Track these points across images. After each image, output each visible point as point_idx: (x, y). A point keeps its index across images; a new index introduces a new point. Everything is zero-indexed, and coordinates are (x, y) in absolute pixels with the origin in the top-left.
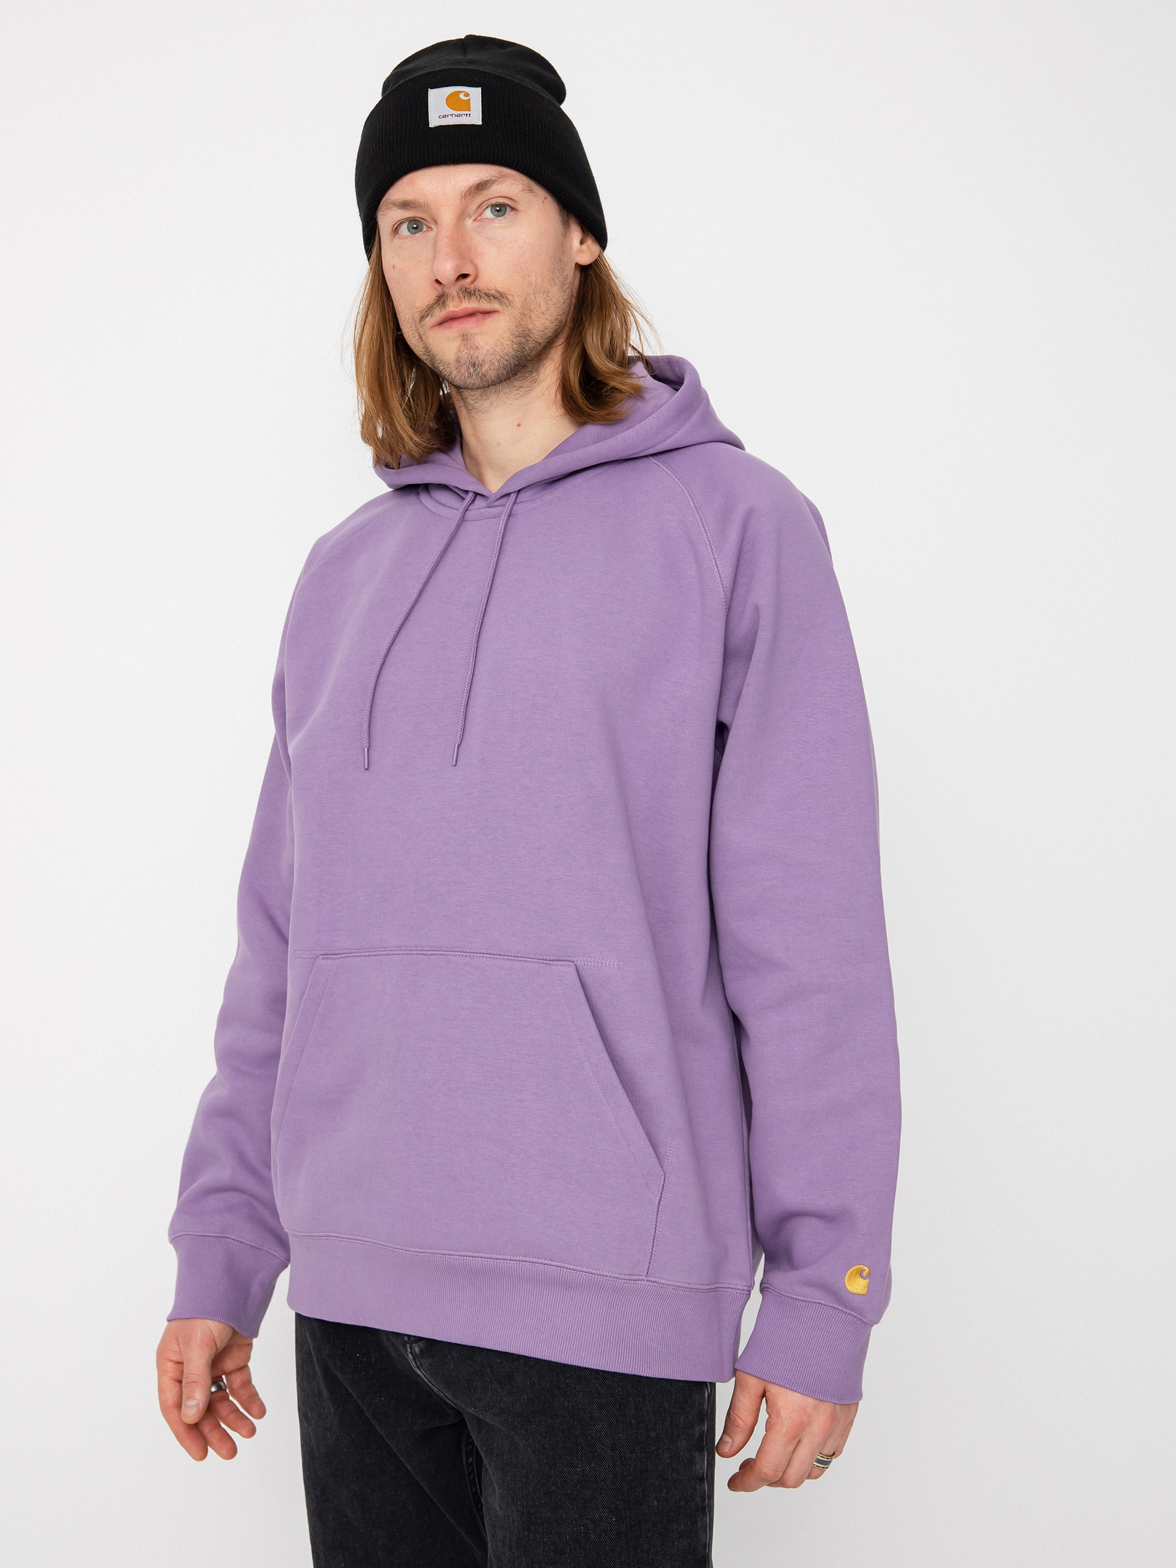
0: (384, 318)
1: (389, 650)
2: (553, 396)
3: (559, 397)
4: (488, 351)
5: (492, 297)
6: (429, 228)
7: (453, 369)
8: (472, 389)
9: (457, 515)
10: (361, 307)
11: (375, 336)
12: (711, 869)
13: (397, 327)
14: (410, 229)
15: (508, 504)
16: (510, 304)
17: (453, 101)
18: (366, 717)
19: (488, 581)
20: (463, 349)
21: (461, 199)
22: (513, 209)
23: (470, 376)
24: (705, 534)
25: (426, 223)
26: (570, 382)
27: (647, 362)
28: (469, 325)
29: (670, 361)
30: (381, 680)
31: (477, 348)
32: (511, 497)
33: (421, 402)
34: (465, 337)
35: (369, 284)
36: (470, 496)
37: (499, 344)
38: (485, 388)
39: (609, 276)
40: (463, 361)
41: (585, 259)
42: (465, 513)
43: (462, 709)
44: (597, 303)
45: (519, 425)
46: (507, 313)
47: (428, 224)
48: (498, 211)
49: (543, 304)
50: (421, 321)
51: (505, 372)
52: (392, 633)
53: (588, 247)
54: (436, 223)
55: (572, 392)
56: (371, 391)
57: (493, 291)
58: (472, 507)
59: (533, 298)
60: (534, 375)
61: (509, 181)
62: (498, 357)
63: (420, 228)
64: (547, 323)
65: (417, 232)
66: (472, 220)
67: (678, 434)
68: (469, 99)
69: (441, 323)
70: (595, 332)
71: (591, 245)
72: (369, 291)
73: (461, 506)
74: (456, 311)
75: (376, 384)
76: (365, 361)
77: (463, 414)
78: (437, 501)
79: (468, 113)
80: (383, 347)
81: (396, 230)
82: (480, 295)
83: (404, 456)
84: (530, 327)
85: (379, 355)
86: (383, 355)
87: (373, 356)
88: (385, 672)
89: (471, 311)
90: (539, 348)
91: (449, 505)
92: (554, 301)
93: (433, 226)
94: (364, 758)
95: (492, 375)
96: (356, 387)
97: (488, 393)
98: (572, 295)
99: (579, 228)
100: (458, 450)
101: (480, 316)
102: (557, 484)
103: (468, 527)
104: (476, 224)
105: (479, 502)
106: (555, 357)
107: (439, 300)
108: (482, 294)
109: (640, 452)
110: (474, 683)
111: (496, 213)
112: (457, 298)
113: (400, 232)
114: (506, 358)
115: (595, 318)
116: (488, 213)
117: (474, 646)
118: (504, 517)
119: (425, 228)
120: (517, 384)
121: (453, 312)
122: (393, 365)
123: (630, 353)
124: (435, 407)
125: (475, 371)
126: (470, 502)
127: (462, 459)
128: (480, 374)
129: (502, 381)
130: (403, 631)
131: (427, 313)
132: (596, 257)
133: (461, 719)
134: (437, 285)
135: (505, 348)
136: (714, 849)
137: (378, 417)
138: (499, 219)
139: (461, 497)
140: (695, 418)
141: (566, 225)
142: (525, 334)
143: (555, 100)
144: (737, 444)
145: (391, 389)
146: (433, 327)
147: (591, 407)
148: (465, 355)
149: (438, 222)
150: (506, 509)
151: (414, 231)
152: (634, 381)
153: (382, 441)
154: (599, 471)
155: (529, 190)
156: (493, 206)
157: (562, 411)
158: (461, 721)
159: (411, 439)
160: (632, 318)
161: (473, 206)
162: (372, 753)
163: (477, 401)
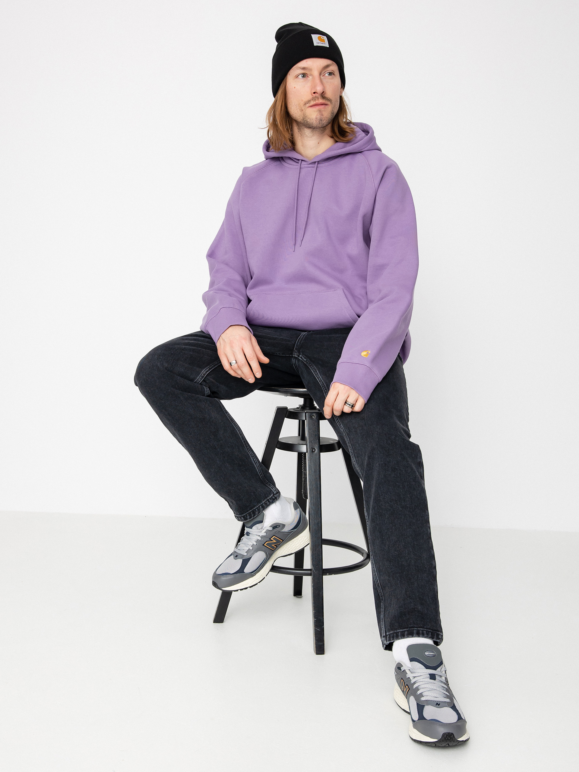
4: (326, 116)
5: (328, 100)
7: (314, 121)
16: (332, 103)
20: (319, 115)
21: (320, 70)
22: (333, 74)
25: (307, 75)
28: (321, 108)
29: (364, 124)
31: (323, 115)
32: (316, 163)
34: (320, 111)
36: (300, 161)
40: (318, 119)
42: (300, 167)
50: (304, 105)
58: (302, 164)
59: (335, 102)
61: (334, 66)
62: (328, 119)
66: (323, 76)
68: (324, 39)
69: (312, 106)
73: (298, 164)
74: (319, 103)
77: (299, 138)
78: (286, 163)
79: (324, 43)
89: (322, 103)
91: (293, 164)
93: (310, 76)
97: (314, 131)
101: (324, 105)
107: (313, 99)
108: (326, 98)
112: (320, 99)
113: (298, 77)
116: (327, 75)
118: (315, 169)
125: (321, 122)
131: (307, 103)
134: (314, 94)
135: (329, 116)
138: (330, 76)
139: (296, 161)
146: (308, 107)
150: (315, 166)
151: (304, 77)
161: (324, 72)
163: (309, 133)
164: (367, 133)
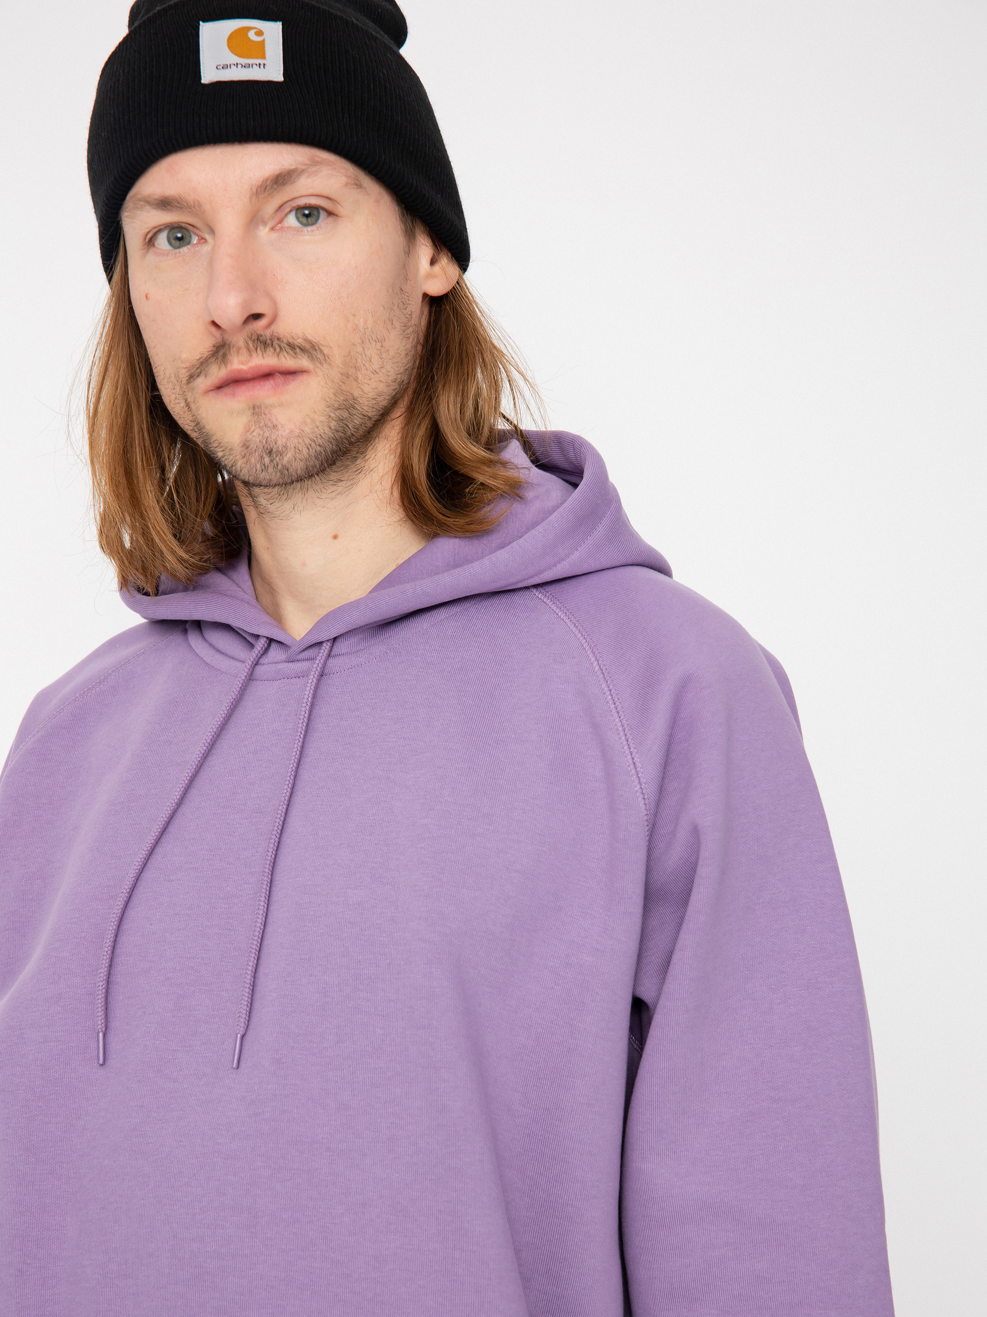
0: (133, 373)
1: (137, 879)
2: (387, 492)
3: (396, 494)
4: (291, 432)
5: (298, 350)
6: (202, 240)
7: (238, 457)
8: (266, 486)
9: (242, 670)
10: (98, 354)
11: (119, 398)
12: (624, 1224)
13: (152, 385)
14: (173, 242)
15: (319, 658)
16: (325, 360)
17: (237, 43)
18: (101, 984)
19: (289, 778)
20: (253, 428)
21: (251, 199)
22: (330, 213)
23: (265, 468)
24: (616, 715)
25: (197, 231)
26: (412, 474)
27: (527, 441)
28: (263, 392)
29: (560, 439)
30: (125, 926)
31: (275, 427)
32: (323, 648)
33: (190, 498)
34: (257, 410)
35: (109, 320)
36: (262, 643)
37: (308, 421)
38: (286, 484)
39: (473, 314)
40: (253, 446)
41: (437, 288)
42: (254, 667)
43: (249, 979)
44: (455, 353)
45: (335, 537)
46: (320, 373)
47: (200, 233)
48: (307, 216)
49: (375, 359)
50: (188, 382)
51: (317, 463)
52: (142, 854)
53: (443, 269)
54: (212, 231)
55: (416, 488)
56: (114, 482)
57: (300, 340)
58: (264, 660)
59: (360, 349)
60: (359, 461)
61: (325, 171)
62: (307, 441)
63: (187, 240)
64: (382, 387)
65: (182, 246)
66: (267, 229)
67: (575, 556)
68: (264, 40)
69: (220, 387)
70: (452, 398)
71: (447, 266)
72: (109, 330)
73: (249, 656)
74: (243, 370)
75: (121, 471)
76: (104, 433)
77: (251, 516)
78: (211, 645)
79: (262, 62)
80: (131, 414)
81: (150, 242)
82: (280, 347)
83: (163, 578)
84: (356, 394)
85: (125, 428)
86: (132, 428)
87: (115, 430)
88: (131, 913)
89: (266, 370)
90: (369, 424)
91: (231, 654)
92: (392, 353)
93: (207, 236)
94: (98, 1046)
95: (298, 467)
96: (91, 476)
97: (291, 491)
98: (418, 342)
99: (430, 240)
100: (243, 569)
101: (279, 379)
102: (392, 627)
103: (258, 690)
104: (274, 235)
105: (275, 653)
106: (392, 434)
107: (216, 353)
108: (283, 345)
109: (517, 583)
110: (267, 936)
111: (304, 220)
112: (244, 351)
113: (156, 244)
114: (320, 441)
115: (452, 376)
116: (292, 220)
117: (267, 879)
118: (312, 679)
119: (195, 240)
120: (333, 476)
121: (239, 371)
122: (147, 443)
123: (502, 425)
124: (211, 500)
125: (272, 461)
126: (261, 652)
127: (250, 583)
128: (280, 466)
129: (312, 476)
130: (159, 850)
131: (199, 370)
132: (454, 283)
133: (247, 995)
134: (213, 329)
135: (318, 427)
136: (630, 1195)
137: (123, 520)
138: (310, 228)
139: (249, 641)
140: (601, 530)
141: (410, 236)
142: (349, 405)
143: (392, 42)
144: (662, 568)
145: (145, 478)
146: (207, 392)
147: (444, 510)
148: (256, 438)
149: (216, 231)
150: (315, 665)
151: (178, 243)
152: (512, 473)
153: (130, 554)
154: (454, 609)
155: (356, 185)
156: (299, 209)
157: (401, 514)
158: (246, 999)
159: (173, 552)
160: (504, 375)
161: (270, 208)
162: (110, 1037)
163: (272, 501)
164: (573, 479)
